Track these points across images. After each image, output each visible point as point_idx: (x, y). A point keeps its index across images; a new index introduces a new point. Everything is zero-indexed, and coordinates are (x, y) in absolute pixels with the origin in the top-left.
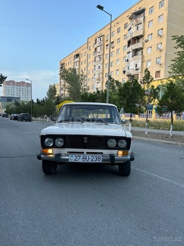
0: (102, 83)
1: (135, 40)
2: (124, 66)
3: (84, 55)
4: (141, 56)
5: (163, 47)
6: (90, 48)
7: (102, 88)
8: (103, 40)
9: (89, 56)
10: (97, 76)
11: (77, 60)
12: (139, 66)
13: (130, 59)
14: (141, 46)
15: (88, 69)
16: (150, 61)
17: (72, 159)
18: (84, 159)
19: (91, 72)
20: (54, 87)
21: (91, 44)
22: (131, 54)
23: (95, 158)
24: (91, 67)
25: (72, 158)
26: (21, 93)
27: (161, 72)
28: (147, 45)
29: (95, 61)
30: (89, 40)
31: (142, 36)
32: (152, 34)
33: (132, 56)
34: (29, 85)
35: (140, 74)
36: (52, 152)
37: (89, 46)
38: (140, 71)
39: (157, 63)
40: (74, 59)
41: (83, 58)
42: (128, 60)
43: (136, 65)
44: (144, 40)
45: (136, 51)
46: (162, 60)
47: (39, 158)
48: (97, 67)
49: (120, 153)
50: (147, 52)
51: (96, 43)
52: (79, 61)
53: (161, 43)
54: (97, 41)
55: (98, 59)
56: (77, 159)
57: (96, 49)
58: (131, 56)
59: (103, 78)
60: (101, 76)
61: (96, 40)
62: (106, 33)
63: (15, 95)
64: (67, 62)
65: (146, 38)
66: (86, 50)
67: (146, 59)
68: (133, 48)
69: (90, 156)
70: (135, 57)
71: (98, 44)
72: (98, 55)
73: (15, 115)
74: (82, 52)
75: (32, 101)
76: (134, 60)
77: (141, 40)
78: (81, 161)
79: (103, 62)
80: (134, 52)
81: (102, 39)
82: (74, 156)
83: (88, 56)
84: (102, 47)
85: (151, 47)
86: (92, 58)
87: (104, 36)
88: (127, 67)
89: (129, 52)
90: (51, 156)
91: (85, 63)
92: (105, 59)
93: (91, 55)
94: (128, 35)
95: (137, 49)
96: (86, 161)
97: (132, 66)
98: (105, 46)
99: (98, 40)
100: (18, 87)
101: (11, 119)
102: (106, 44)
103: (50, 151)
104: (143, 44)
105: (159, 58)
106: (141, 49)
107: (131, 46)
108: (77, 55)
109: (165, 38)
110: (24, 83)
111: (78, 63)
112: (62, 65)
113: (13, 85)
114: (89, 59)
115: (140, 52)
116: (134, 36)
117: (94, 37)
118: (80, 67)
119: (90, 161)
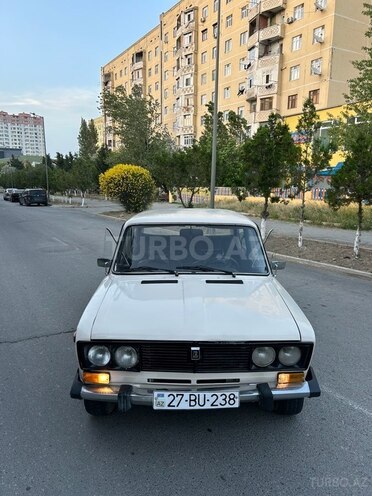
0: (195, 116)
1: (267, 18)
2: (241, 78)
3: (153, 53)
4: (278, 57)
5: (326, 34)
6: (166, 38)
7: (195, 126)
8: (196, 18)
9: (166, 57)
10: (182, 102)
11: (140, 65)
12: (274, 78)
13: (256, 63)
14: (278, 33)
15: (164, 87)
16: (299, 68)
17: (163, 401)
18: (193, 403)
19: (170, 92)
20: (92, 126)
21: (169, 29)
22: (256, 50)
23: (220, 399)
24: (170, 81)
25: (160, 399)
26: (23, 139)
27: (321, 92)
28: (291, 31)
29: (178, 68)
30: (165, 20)
31: (281, 10)
32: (303, 5)
33: (260, 57)
34: (38, 121)
35: (275, 96)
36: (107, 382)
37: (164, 32)
38: (276, 91)
39: (314, 72)
40: (133, 63)
41: (152, 61)
42: (249, 65)
43: (268, 76)
44: (285, 20)
45: (267, 45)
46: (324, 66)
47: (76, 395)
48: (182, 81)
49: (284, 377)
50: (292, 47)
51: (178, 26)
52: (144, 69)
53: (323, 27)
54: (182, 21)
55: (184, 63)
56: (175, 403)
57: (179, 40)
58: (257, 55)
59: (195, 106)
60: (191, 102)
61: (179, 20)
62: (201, 2)
63: (11, 142)
64: (117, 71)
65: (289, 14)
66: (158, 42)
67: (289, 63)
68: (262, 38)
69: (209, 395)
70: (264, 58)
71: (183, 29)
72: (184, 54)
73: (14, 190)
74: (149, 48)
75: (48, 156)
76: (263, 66)
77: (278, 19)
78: (184, 406)
79: (196, 71)
80: (263, 48)
81: (192, 18)
82: (166, 394)
83: (163, 57)
84: (193, 35)
85: (301, 36)
86: (171, 62)
87: (196, 9)
88: (248, 82)
89: (253, 47)
90: (107, 391)
91: (156, 72)
92: (199, 62)
93: (170, 55)
94: (250, 7)
95: (269, 40)
96: (197, 407)
97: (259, 80)
98: (200, 34)
99: (184, 18)
100: (16, 126)
101: (6, 199)
102: (201, 29)
103: (103, 378)
104: (283, 28)
105: (317, 60)
106: (279, 39)
107: (256, 34)
108: (140, 55)
109: (331, 14)
110: (26, 117)
111: (140, 71)
112: (107, 78)
113: (5, 122)
114: (164, 64)
115: (275, 48)
116: (263, 10)
117: (176, 12)
118: (145, 81)
119: (208, 406)
